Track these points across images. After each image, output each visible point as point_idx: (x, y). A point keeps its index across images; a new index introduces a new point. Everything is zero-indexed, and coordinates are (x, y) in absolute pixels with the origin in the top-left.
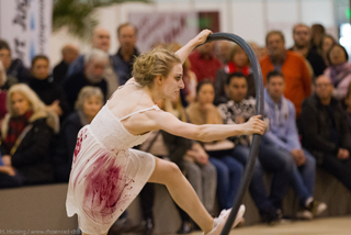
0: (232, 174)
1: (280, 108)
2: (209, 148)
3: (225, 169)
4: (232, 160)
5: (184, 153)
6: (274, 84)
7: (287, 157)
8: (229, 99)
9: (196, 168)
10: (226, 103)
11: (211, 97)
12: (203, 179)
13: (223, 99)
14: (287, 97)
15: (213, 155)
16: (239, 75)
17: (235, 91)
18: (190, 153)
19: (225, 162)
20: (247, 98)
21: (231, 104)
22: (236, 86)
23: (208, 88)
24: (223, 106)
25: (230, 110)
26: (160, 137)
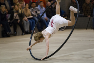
0: (33, 23)
1: (42, 9)
2: (28, 17)
3: (31, 22)
4: (32, 20)
5: (23, 18)
6: (41, 4)
7: (44, 19)
8: (32, 7)
9: (25, 22)
10: (31, 8)
11: (28, 7)
12: (27, 24)
13: (31, 7)
14: (44, 7)
15: (29, 19)
16: (34, 2)
17: (33, 6)
18: (24, 18)
19: (31, 20)
20: (36, 7)
21: (32, 8)
22: (34, 5)
23: (27, 5)
24: (31, 9)
25: (32, 10)
26: (18, 15)
